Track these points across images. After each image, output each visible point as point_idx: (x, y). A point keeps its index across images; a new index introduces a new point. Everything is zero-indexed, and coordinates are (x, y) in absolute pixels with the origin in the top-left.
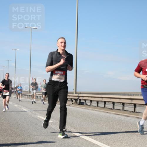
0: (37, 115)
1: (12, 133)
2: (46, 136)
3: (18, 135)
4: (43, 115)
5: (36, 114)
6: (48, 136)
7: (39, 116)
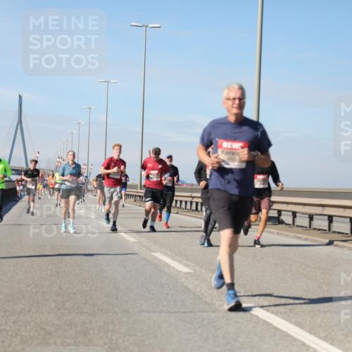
0: (155, 252)
1: (84, 301)
2: (171, 312)
3: (98, 309)
4: (169, 253)
5: (152, 248)
6: (175, 312)
7: (158, 255)
